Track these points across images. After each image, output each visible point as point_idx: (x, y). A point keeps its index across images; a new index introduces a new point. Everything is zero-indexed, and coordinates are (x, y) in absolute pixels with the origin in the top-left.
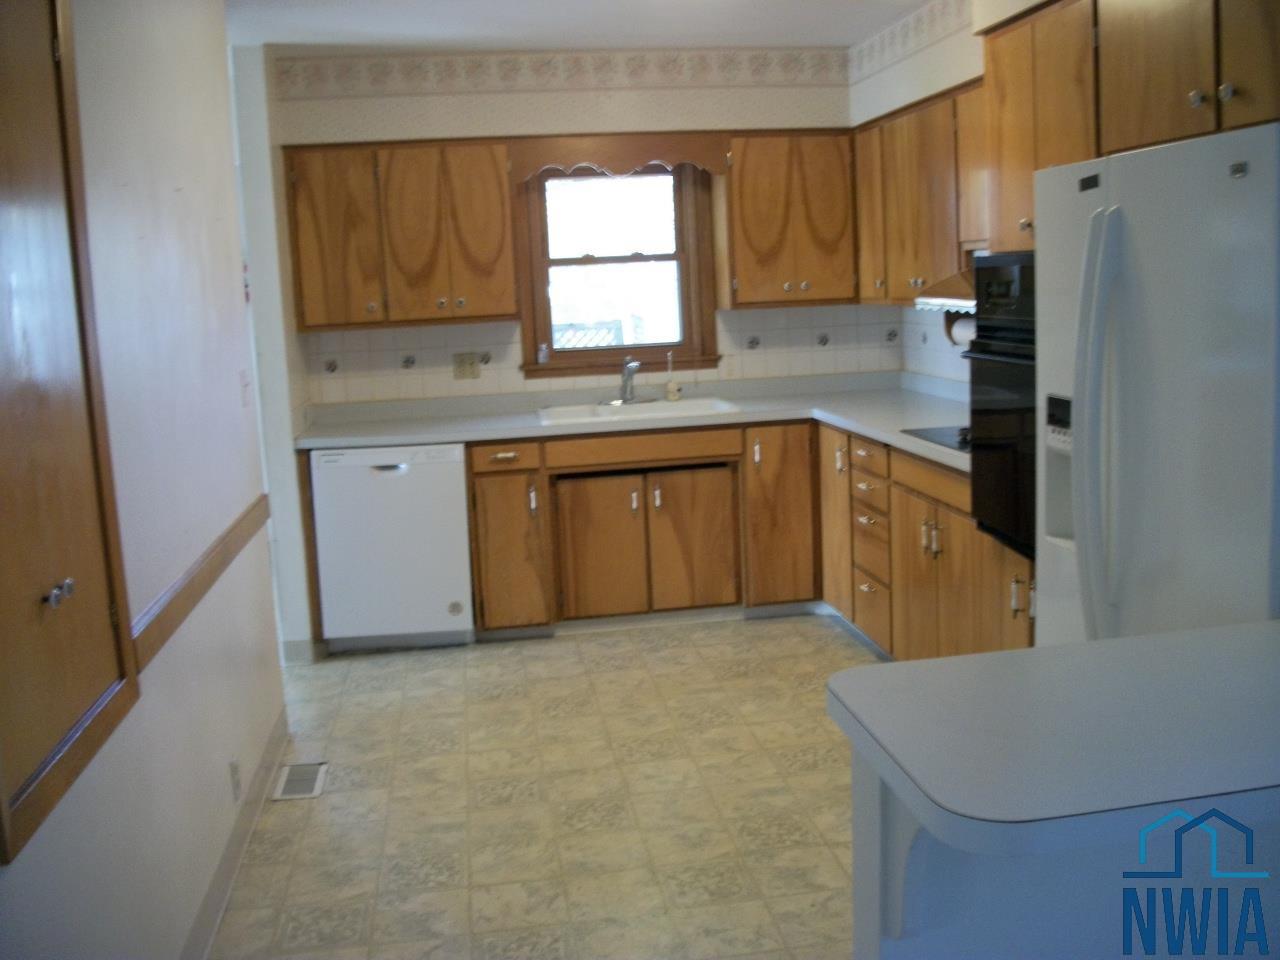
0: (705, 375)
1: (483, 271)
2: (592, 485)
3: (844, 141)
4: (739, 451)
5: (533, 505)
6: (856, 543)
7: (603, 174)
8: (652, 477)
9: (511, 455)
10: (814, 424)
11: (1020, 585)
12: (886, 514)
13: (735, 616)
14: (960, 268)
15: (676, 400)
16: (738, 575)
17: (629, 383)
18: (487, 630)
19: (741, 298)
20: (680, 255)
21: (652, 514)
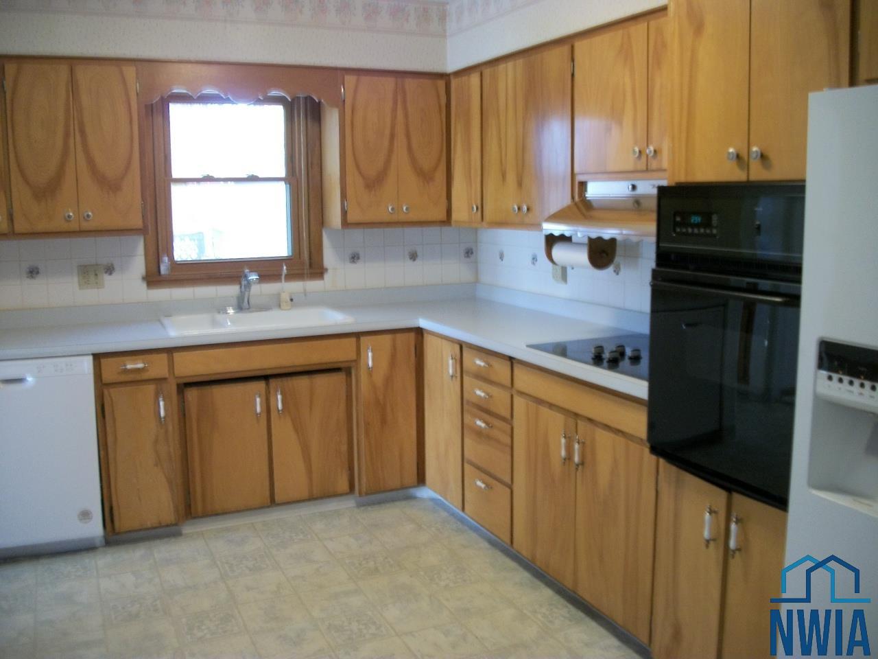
0: (313, 285)
1: (111, 186)
2: (219, 392)
3: (441, 84)
4: (354, 357)
5: (162, 413)
6: (467, 441)
7: (227, 101)
8: (273, 382)
9: (140, 365)
10: (419, 332)
11: (713, 514)
12: (509, 420)
13: (348, 503)
14: (573, 197)
15: (289, 310)
16: (351, 469)
17: (247, 294)
18: (118, 534)
19: (352, 217)
20: (291, 178)
21: (274, 415)
